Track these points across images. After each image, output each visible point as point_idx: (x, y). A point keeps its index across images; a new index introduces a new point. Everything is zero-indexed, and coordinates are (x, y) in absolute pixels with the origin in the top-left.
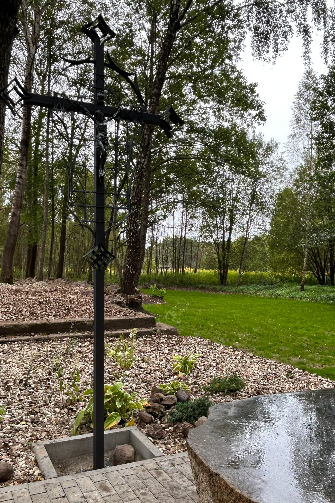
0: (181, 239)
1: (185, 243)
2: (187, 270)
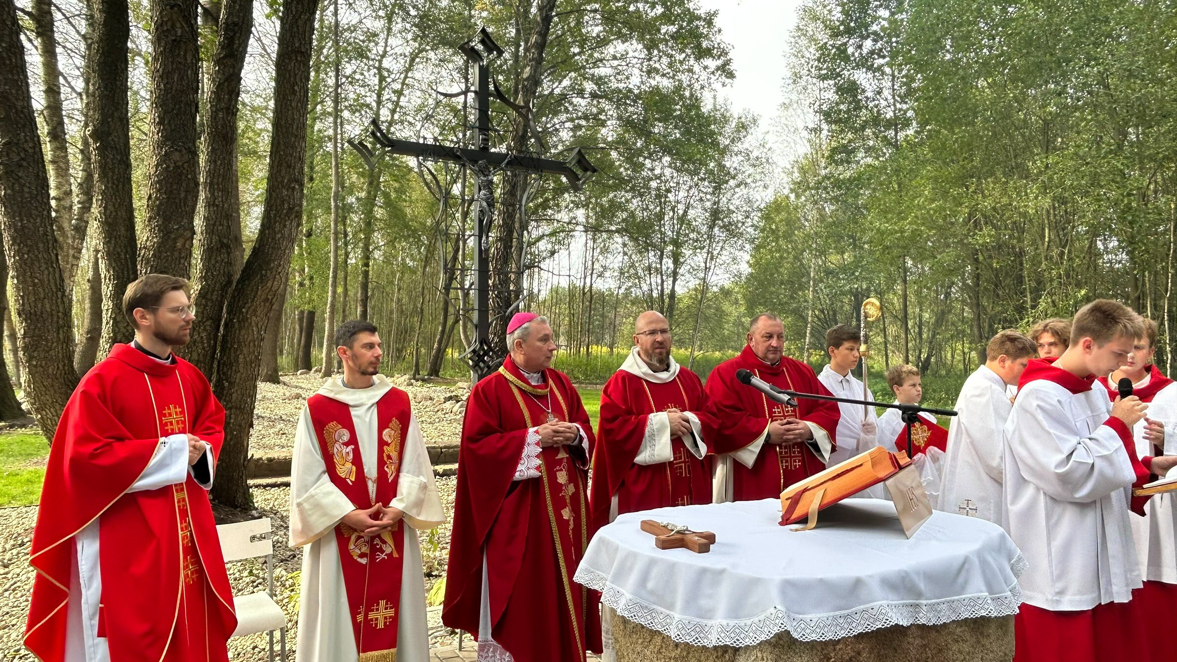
0: (584, 292)
1: (591, 299)
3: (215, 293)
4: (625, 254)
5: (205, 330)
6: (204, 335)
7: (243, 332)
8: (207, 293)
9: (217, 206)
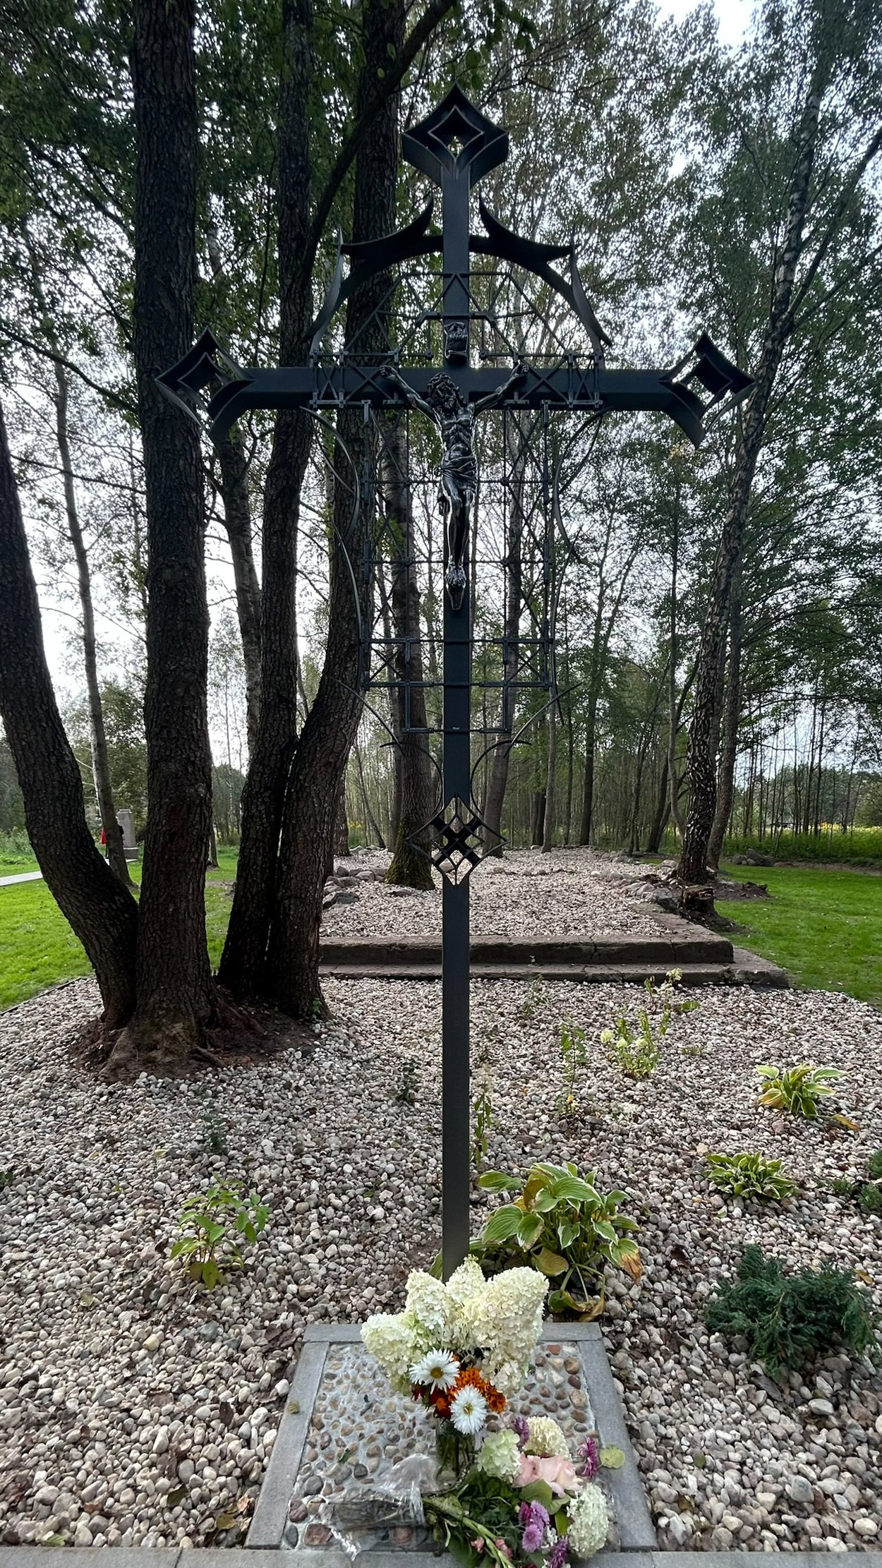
0: (812, 770)
1: (820, 778)
2: (825, 827)
3: (273, 758)
4: (860, 727)
5: (263, 802)
6: (262, 808)
7: (301, 805)
8: (263, 758)
9: (275, 652)
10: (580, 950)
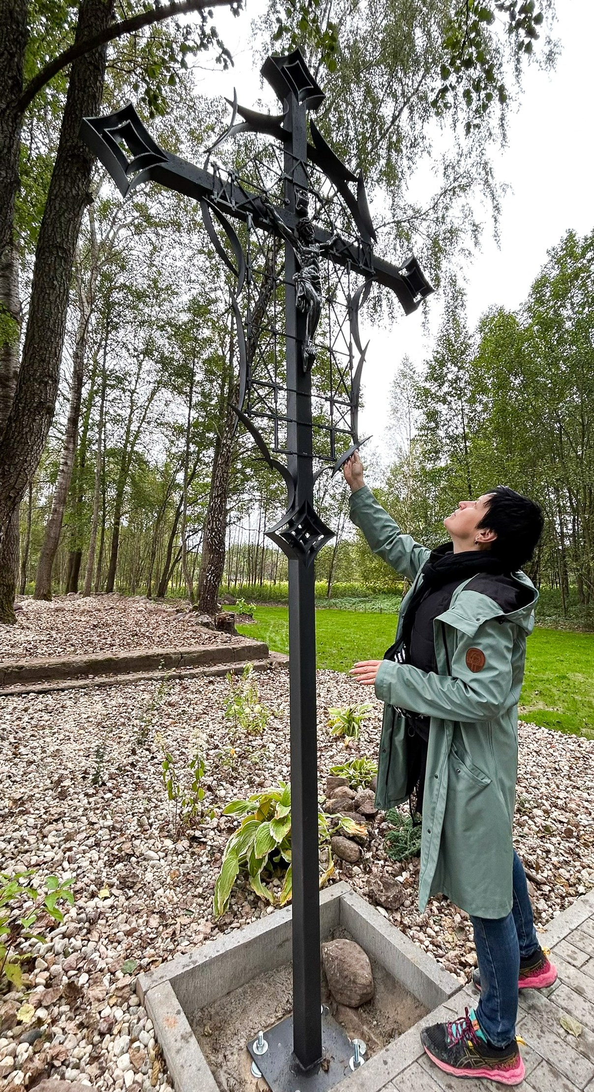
10: (171, 658)
